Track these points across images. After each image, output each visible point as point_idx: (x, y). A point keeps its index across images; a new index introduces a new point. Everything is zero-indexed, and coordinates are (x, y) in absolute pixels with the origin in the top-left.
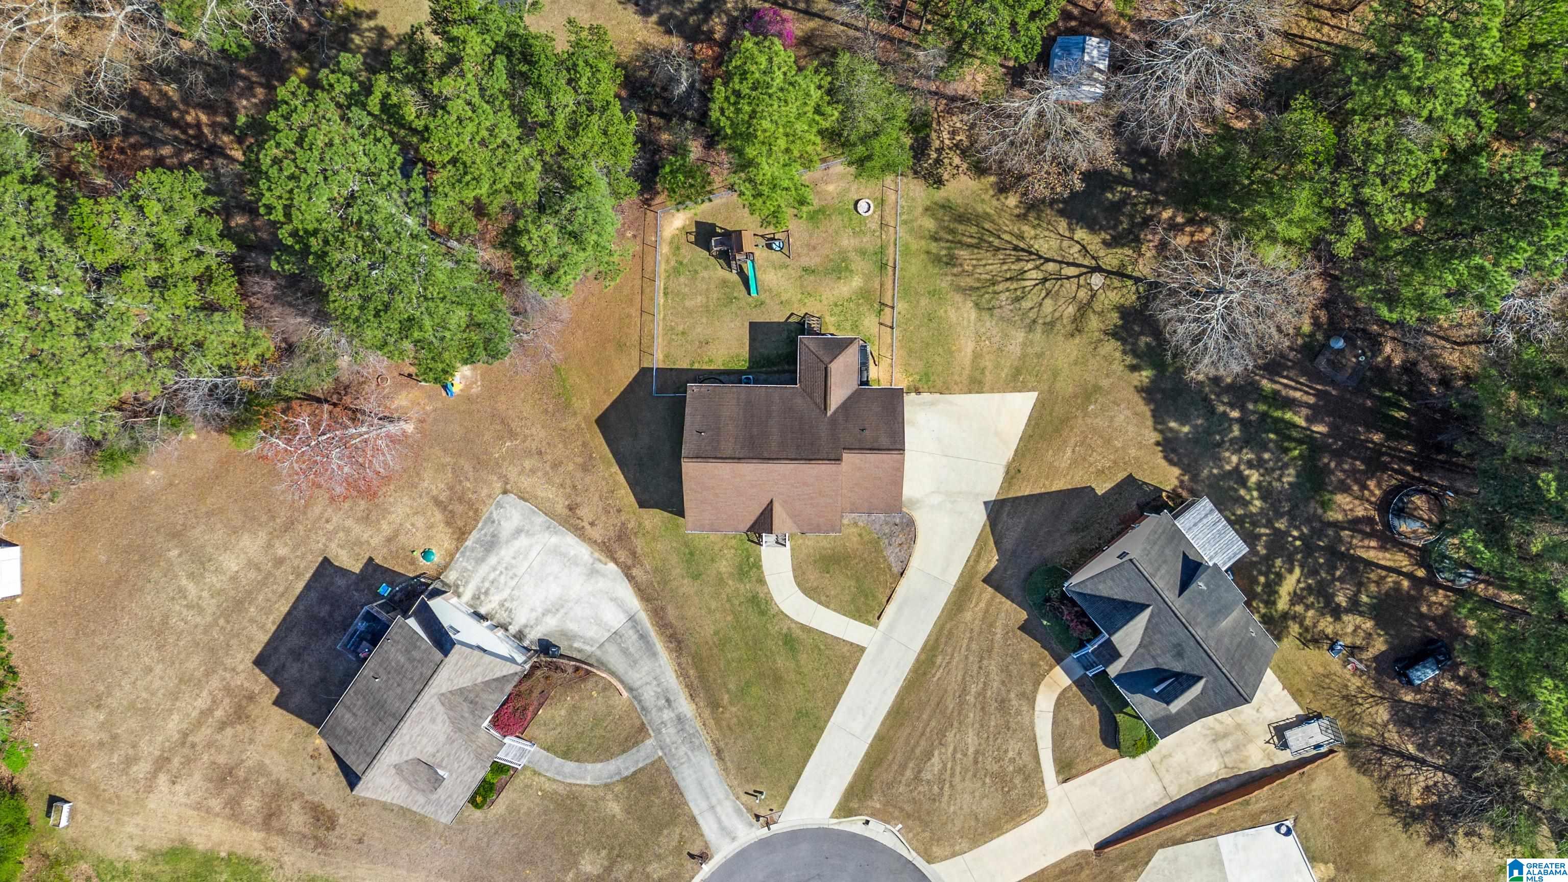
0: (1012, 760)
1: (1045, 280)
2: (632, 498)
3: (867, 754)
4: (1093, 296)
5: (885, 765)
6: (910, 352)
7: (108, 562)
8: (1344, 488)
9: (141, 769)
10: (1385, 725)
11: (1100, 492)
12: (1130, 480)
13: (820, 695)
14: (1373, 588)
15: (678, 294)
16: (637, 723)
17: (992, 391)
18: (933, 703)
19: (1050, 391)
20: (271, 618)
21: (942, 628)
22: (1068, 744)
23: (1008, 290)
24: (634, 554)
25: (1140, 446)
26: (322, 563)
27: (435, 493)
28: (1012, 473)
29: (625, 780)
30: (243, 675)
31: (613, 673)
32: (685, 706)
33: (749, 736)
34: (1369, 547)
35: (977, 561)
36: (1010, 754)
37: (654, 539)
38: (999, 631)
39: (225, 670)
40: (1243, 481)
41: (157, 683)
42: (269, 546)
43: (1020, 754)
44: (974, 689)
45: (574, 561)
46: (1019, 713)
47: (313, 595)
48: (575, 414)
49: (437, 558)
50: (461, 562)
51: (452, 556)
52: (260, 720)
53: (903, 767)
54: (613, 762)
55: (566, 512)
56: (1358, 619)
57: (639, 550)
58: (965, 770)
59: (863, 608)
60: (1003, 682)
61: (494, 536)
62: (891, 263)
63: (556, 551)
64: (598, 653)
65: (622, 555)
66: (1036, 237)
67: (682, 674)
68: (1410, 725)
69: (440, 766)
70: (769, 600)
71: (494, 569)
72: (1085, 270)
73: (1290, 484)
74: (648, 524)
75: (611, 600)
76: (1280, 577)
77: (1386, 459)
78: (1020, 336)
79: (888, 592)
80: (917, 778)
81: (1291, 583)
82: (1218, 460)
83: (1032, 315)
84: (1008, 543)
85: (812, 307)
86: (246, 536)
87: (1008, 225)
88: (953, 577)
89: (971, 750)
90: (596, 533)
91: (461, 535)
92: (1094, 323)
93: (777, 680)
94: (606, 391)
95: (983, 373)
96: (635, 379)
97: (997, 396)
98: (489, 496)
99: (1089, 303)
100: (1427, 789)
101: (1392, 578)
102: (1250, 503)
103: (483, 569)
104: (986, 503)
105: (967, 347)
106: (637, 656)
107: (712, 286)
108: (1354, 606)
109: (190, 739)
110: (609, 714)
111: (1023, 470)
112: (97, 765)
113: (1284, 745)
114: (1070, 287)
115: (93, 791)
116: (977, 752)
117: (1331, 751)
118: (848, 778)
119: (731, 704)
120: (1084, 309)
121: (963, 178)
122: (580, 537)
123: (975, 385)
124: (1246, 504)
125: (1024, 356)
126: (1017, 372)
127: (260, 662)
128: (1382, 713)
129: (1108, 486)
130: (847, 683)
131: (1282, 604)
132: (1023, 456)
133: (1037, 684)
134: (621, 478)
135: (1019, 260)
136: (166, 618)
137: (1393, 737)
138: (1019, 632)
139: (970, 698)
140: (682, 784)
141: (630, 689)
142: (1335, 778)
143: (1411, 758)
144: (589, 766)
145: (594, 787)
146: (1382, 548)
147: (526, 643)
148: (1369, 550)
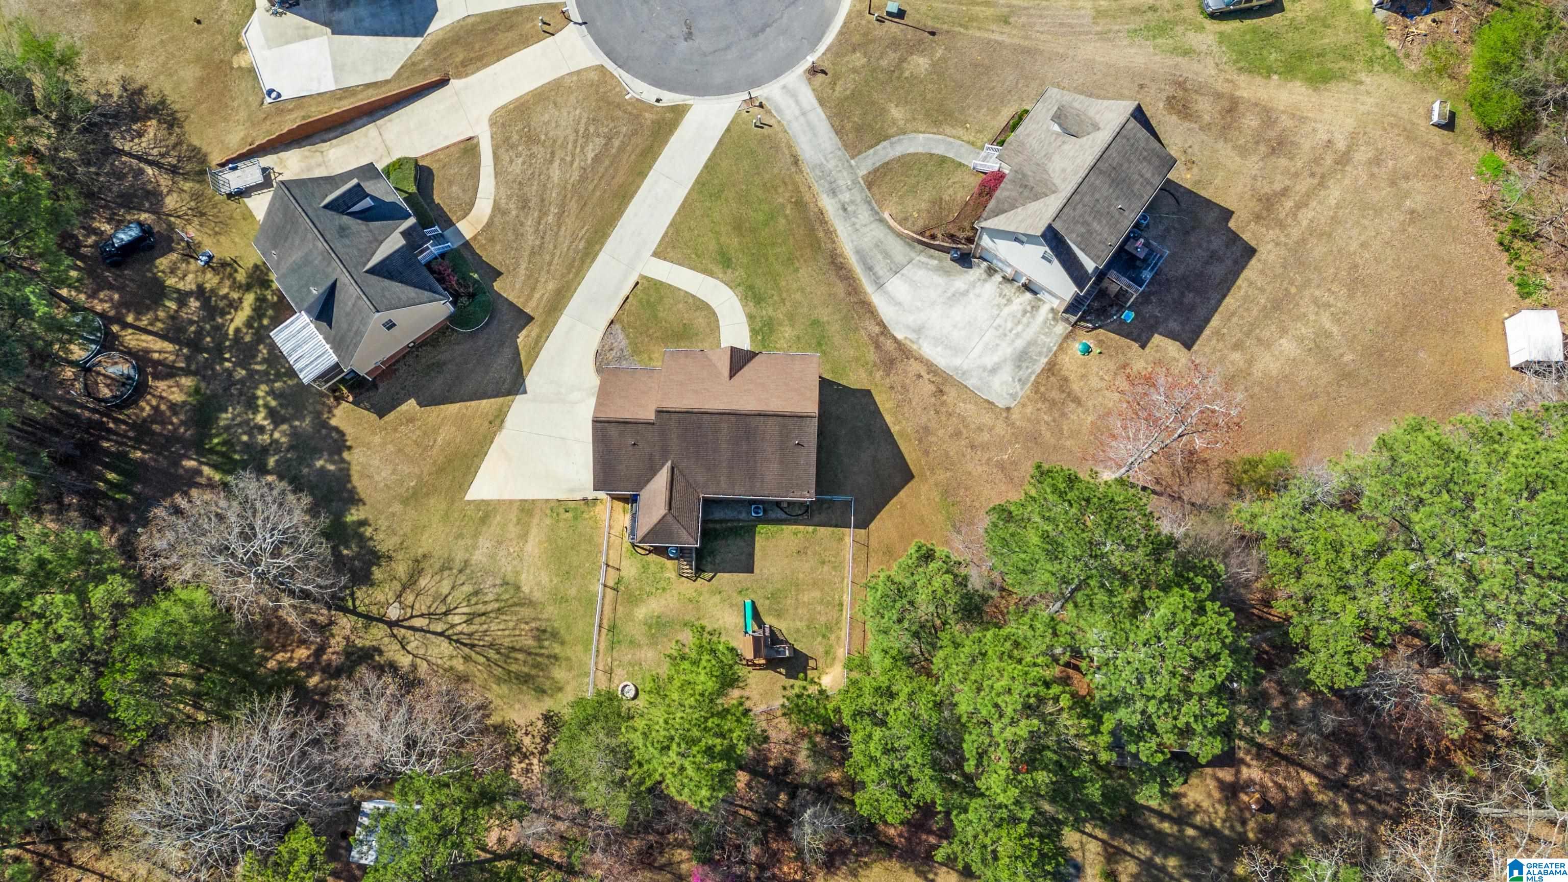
0: (518, 155)
1: (446, 614)
2: (877, 399)
3: (655, 160)
4: (400, 596)
5: (638, 151)
6: (590, 541)
7: (1416, 351)
8: (174, 407)
9: (1362, 155)
10: (170, 192)
11: (412, 402)
12: (381, 413)
13: (698, 213)
14: (161, 314)
15: (829, 603)
16: (875, 189)
17: (511, 502)
18: (590, 205)
19: (453, 501)
20: (1242, 292)
21: (577, 274)
22: (465, 170)
23: (485, 603)
24: (878, 346)
25: (368, 446)
26: (1193, 343)
27: (1080, 410)
28: (498, 420)
29: (886, 138)
30: (1267, 239)
31: (899, 235)
32: (828, 205)
33: (767, 176)
34: (160, 352)
35: (539, 337)
36: (520, 160)
37: (857, 359)
38: (522, 271)
39: (1286, 244)
40: (272, 414)
41: (1355, 232)
42: (1250, 362)
43: (511, 161)
44: (550, 219)
45: (937, 341)
46: (509, 197)
47: (1201, 312)
48: (936, 485)
49: (1076, 347)
50: (1052, 343)
51: (1061, 347)
52: (1247, 196)
53: (622, 149)
54: (898, 154)
55: (946, 389)
56: (181, 286)
57: (872, 349)
58: (564, 146)
59: (652, 292)
60: (522, 224)
61: (1019, 367)
62: (604, 631)
63: (956, 350)
64: (913, 255)
65: (889, 345)
66: (451, 657)
67: (830, 234)
68: (148, 192)
69: (1058, 134)
70: (744, 299)
71: (1018, 335)
72: (406, 624)
73: (226, 411)
74: (863, 374)
75: (900, 304)
76: (249, 324)
77: (131, 434)
78: (478, 557)
79: (627, 306)
80: (609, 138)
81: (239, 319)
82: (295, 434)
83: (462, 578)
84: (507, 352)
85: (688, 587)
86: (1274, 373)
87: (478, 672)
88: (564, 321)
89: (556, 164)
90: (915, 367)
91: (1051, 368)
92: (401, 569)
93: (738, 227)
94: (903, 507)
95: (519, 520)
96: (873, 518)
97: (506, 496)
98: (1024, 406)
99: (404, 588)
100: (140, 135)
101: (144, 323)
102: (267, 393)
103: (1029, 334)
104: (525, 392)
105: (534, 546)
106: (875, 251)
107: (791, 611)
108: (182, 298)
109: (1316, 181)
110: (901, 197)
111: (486, 424)
112: (1410, 158)
113: (264, 170)
114: (422, 606)
115: (1410, 136)
116: (551, 162)
117: (222, 165)
118: (673, 139)
119: (783, 206)
120: (410, 583)
121: (521, 722)
122: (932, 364)
123: (527, 508)
124: (271, 393)
125: (475, 536)
126: (484, 520)
127: (1251, 252)
128: (171, 202)
129: (404, 407)
130: (671, 225)
131: (249, 299)
132: (485, 437)
133: (490, 224)
134: (888, 419)
135: (470, 635)
136: (1351, 296)
137: (164, 181)
138: (502, 270)
139: (554, 210)
140: (833, 135)
141: (882, 221)
142: (222, 142)
143: (151, 163)
144: (920, 150)
145: (916, 131)
146: (147, 351)
147: (984, 265)
148: (161, 348)
